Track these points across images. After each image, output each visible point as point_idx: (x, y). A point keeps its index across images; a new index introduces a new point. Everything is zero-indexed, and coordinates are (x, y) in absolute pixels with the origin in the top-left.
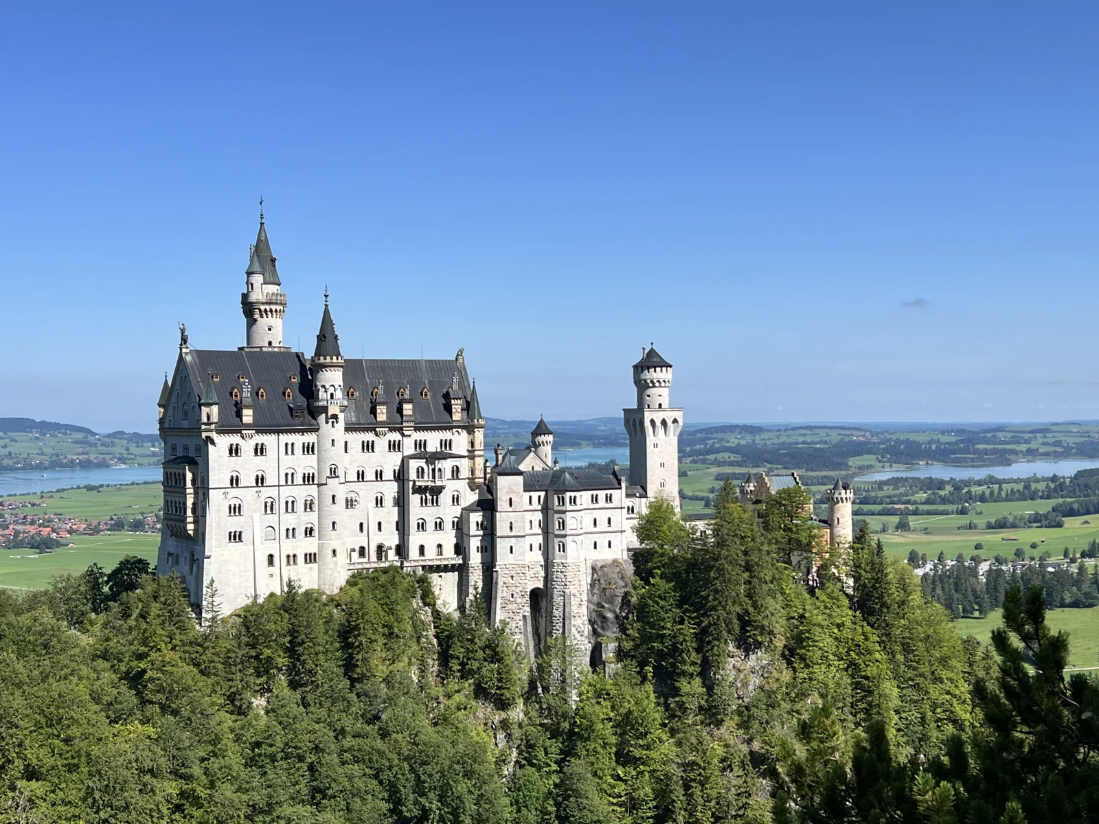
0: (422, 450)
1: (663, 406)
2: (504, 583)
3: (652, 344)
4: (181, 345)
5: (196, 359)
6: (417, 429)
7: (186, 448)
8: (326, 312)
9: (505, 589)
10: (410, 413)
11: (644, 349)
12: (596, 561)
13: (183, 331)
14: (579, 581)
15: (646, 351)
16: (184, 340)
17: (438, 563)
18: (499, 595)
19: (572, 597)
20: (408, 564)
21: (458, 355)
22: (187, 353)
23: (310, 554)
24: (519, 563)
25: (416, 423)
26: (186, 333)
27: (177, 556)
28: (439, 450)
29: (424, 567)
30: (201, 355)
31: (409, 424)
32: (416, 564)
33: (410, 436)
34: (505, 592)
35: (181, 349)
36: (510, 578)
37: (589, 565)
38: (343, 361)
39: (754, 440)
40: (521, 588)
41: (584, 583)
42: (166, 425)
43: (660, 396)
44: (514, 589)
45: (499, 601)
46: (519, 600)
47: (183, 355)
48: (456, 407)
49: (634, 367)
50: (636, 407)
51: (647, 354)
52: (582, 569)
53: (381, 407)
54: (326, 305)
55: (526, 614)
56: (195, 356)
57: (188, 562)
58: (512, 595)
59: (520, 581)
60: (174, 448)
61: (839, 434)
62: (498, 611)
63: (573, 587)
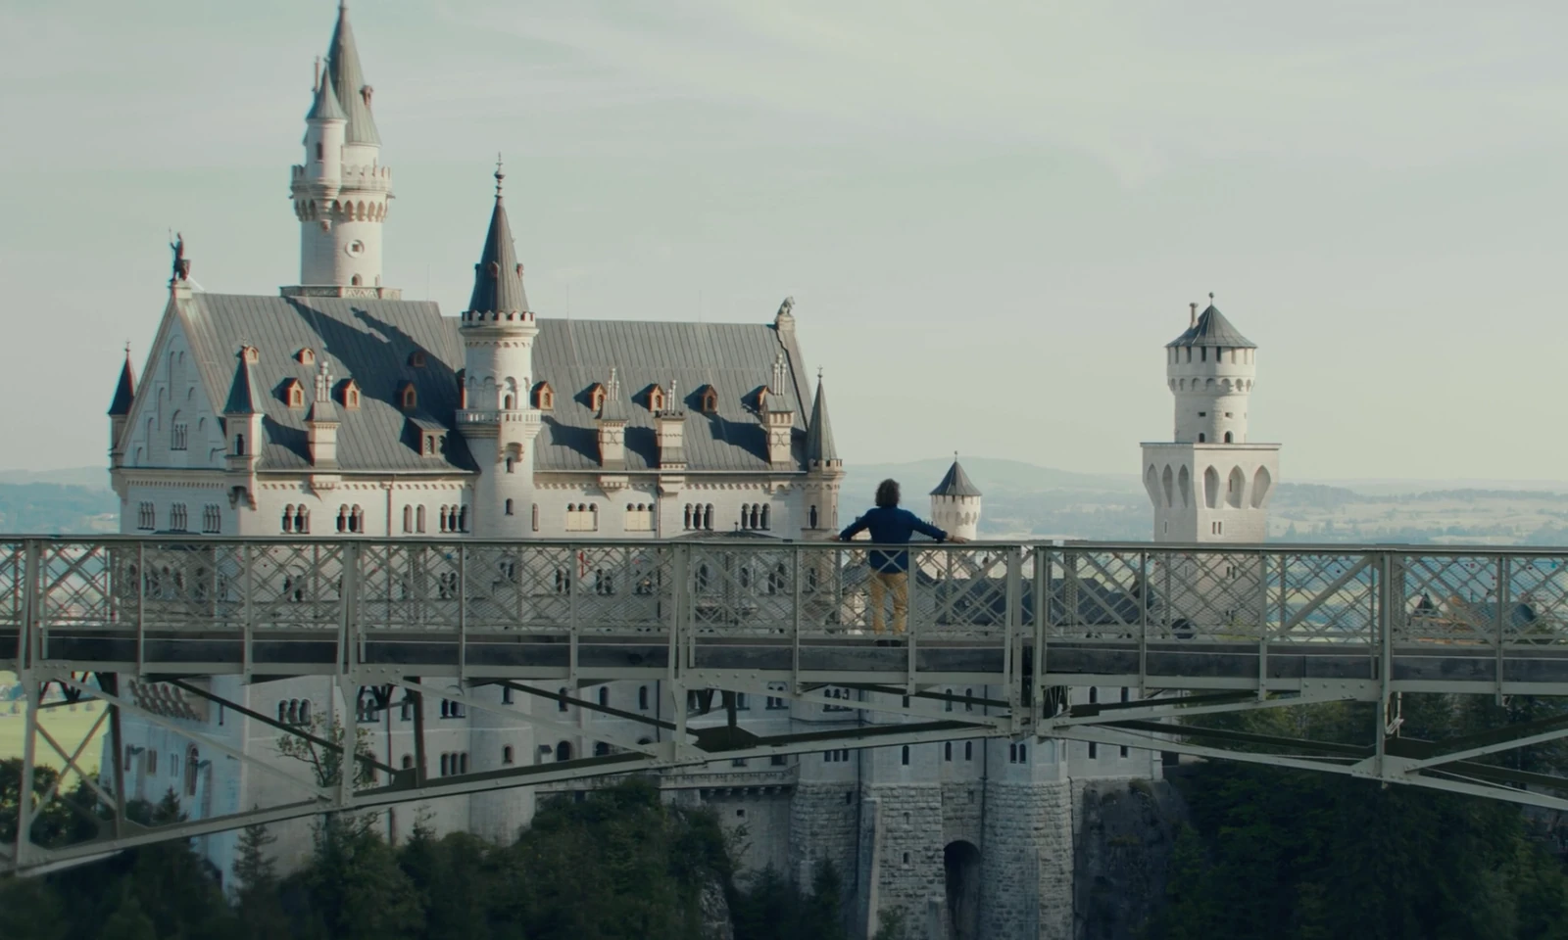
0: (702, 527)
1: (1235, 439)
2: (889, 831)
3: (1211, 295)
4: (173, 281)
5: (207, 313)
6: (694, 478)
7: (178, 513)
8: (497, 212)
9: (890, 842)
10: (677, 442)
11: (1193, 306)
12: (1094, 784)
13: (179, 250)
14: (1058, 827)
15: (1199, 312)
16: (180, 268)
17: (737, 783)
18: (877, 856)
19: (1040, 862)
20: (671, 785)
21: (780, 312)
22: (186, 301)
23: (454, 756)
24: (923, 784)
25: (689, 467)
26: (185, 257)
27: (153, 756)
28: (740, 527)
29: (704, 792)
30: (218, 305)
31: (674, 470)
32: (687, 784)
33: (674, 494)
34: (889, 851)
35: (172, 289)
36: (902, 819)
37: (1079, 791)
38: (533, 324)
39: (1329, 523)
40: (925, 843)
41: (1066, 831)
42: (128, 460)
43: (1227, 415)
44: (910, 842)
45: (876, 870)
46: (922, 869)
47: (179, 304)
48: (781, 431)
49: (1169, 347)
50: (1171, 439)
51: (1201, 319)
52: (1065, 801)
53: (613, 429)
54: (498, 198)
55: (939, 899)
56: (203, 304)
57: (181, 767)
58: (906, 856)
59: (924, 827)
60: (147, 513)
61: (1541, 512)
62: (874, 892)
63: (1042, 841)
